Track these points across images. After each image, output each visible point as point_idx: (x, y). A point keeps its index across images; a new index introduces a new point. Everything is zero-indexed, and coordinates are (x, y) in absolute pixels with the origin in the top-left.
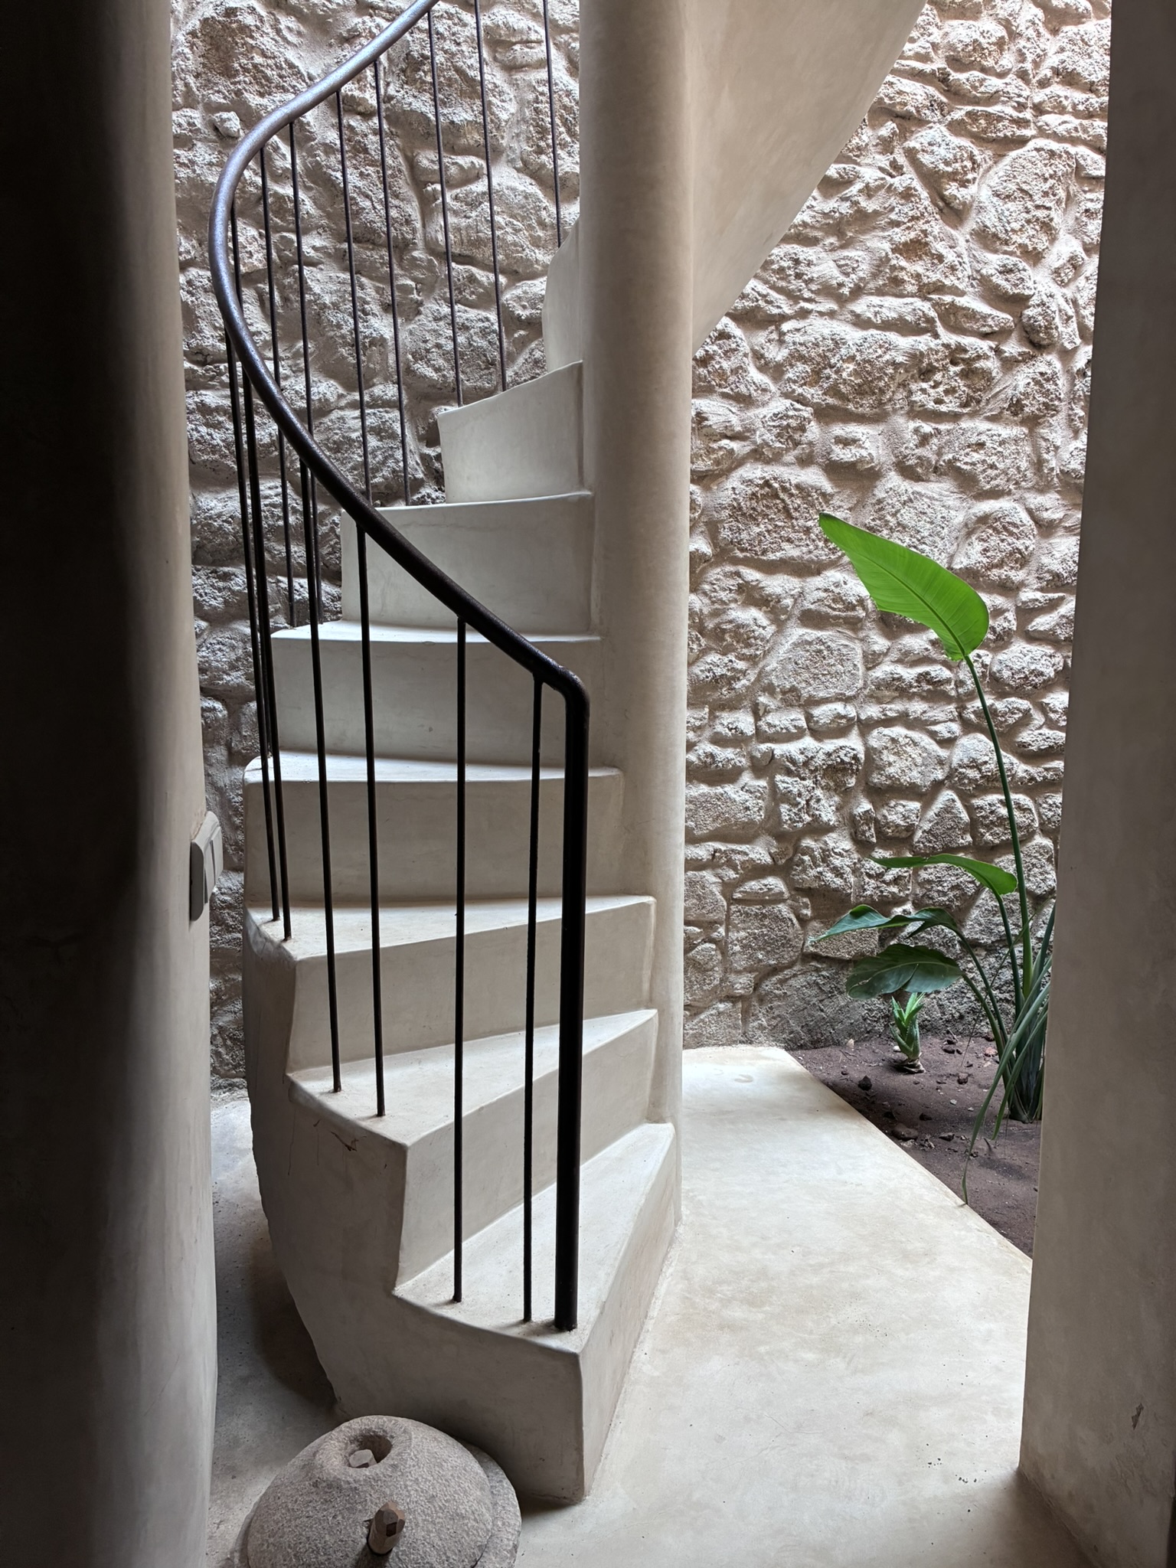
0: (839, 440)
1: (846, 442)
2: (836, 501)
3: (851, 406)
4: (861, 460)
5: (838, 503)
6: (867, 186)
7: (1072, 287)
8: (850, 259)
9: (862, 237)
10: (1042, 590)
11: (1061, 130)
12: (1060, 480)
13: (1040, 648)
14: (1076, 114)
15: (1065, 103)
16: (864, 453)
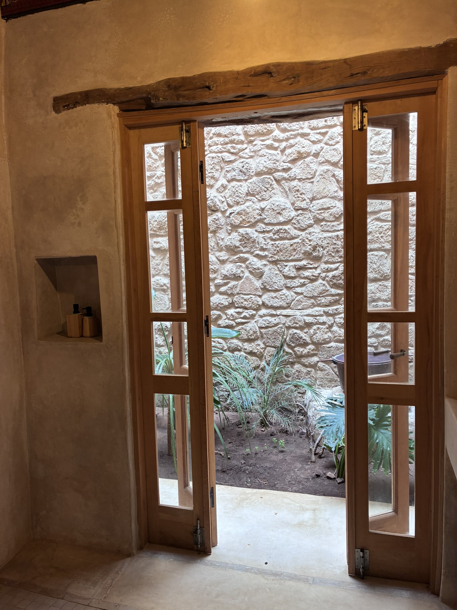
0: (155, 242)
1: (157, 243)
2: (156, 258)
3: (158, 233)
4: (161, 247)
5: (157, 259)
6: (158, 176)
7: (224, 193)
8: (155, 195)
9: (159, 189)
10: (222, 279)
11: (216, 150)
12: (226, 248)
13: (223, 296)
14: (222, 144)
15: (217, 142)
16: (162, 245)
